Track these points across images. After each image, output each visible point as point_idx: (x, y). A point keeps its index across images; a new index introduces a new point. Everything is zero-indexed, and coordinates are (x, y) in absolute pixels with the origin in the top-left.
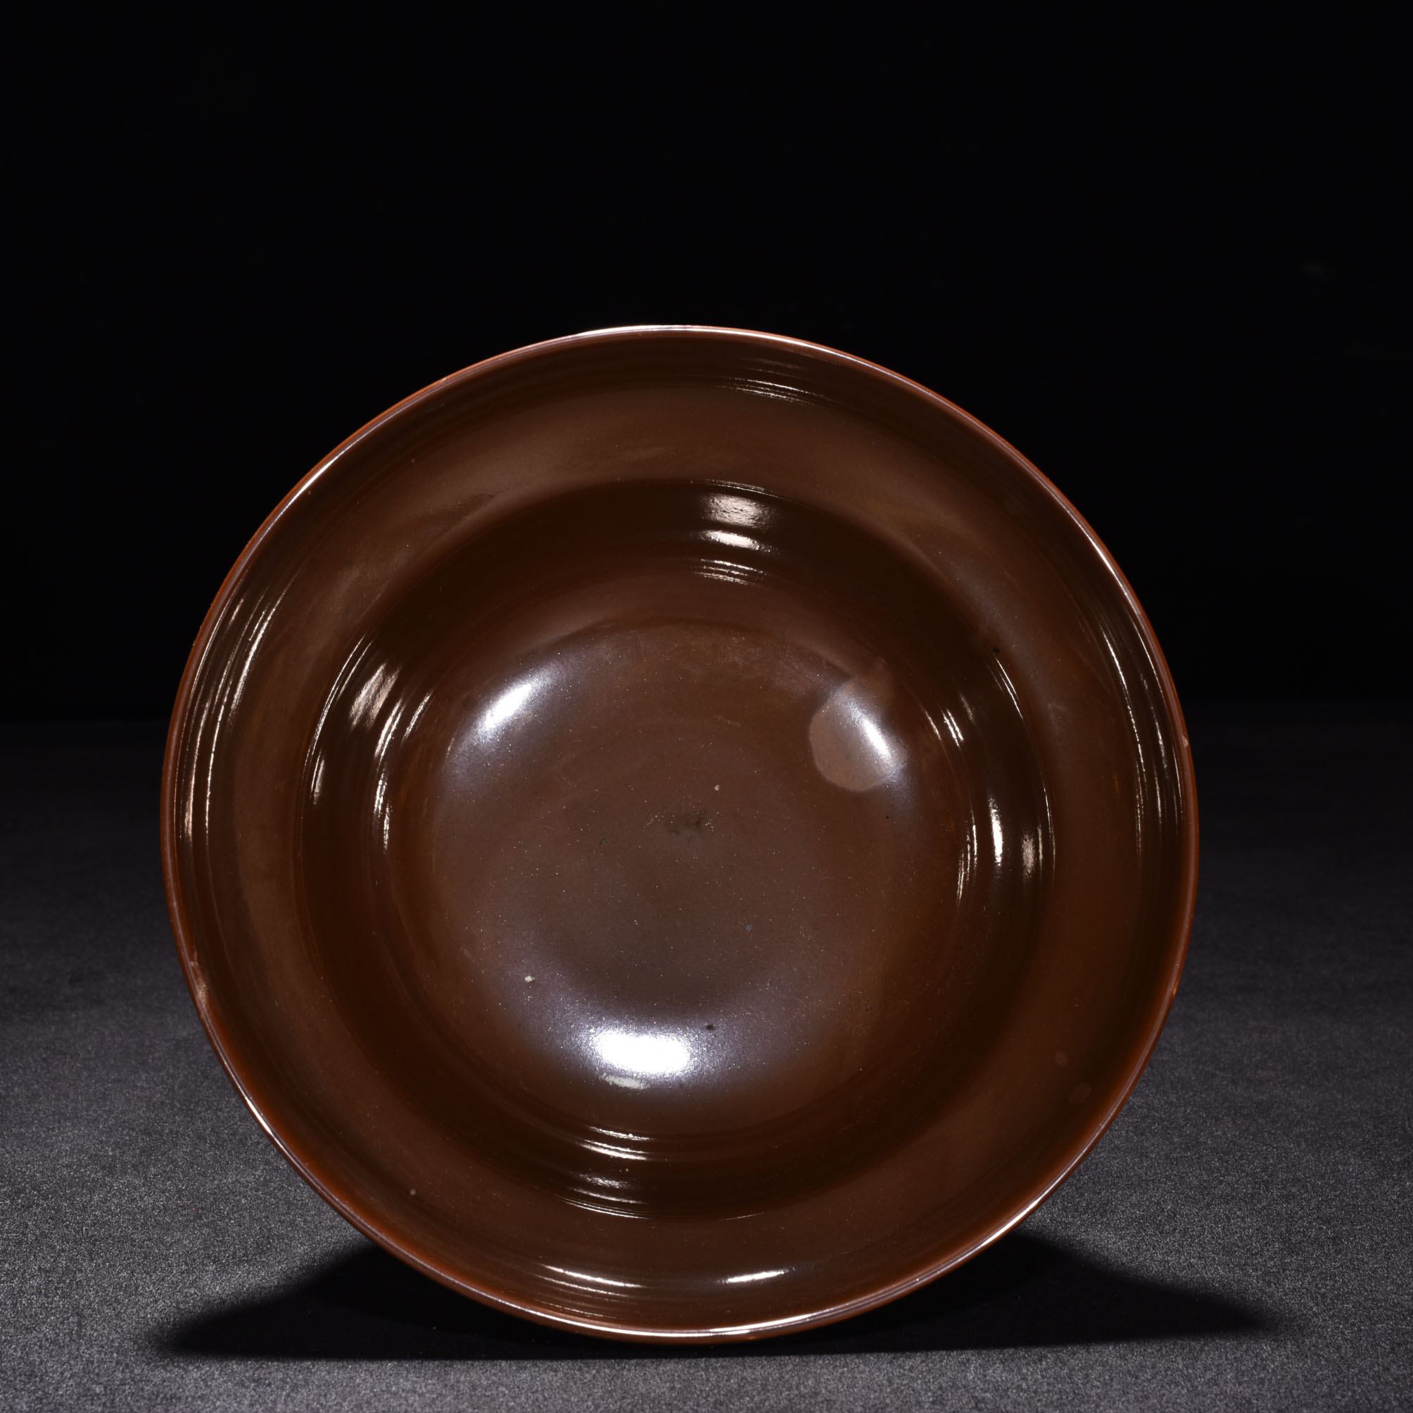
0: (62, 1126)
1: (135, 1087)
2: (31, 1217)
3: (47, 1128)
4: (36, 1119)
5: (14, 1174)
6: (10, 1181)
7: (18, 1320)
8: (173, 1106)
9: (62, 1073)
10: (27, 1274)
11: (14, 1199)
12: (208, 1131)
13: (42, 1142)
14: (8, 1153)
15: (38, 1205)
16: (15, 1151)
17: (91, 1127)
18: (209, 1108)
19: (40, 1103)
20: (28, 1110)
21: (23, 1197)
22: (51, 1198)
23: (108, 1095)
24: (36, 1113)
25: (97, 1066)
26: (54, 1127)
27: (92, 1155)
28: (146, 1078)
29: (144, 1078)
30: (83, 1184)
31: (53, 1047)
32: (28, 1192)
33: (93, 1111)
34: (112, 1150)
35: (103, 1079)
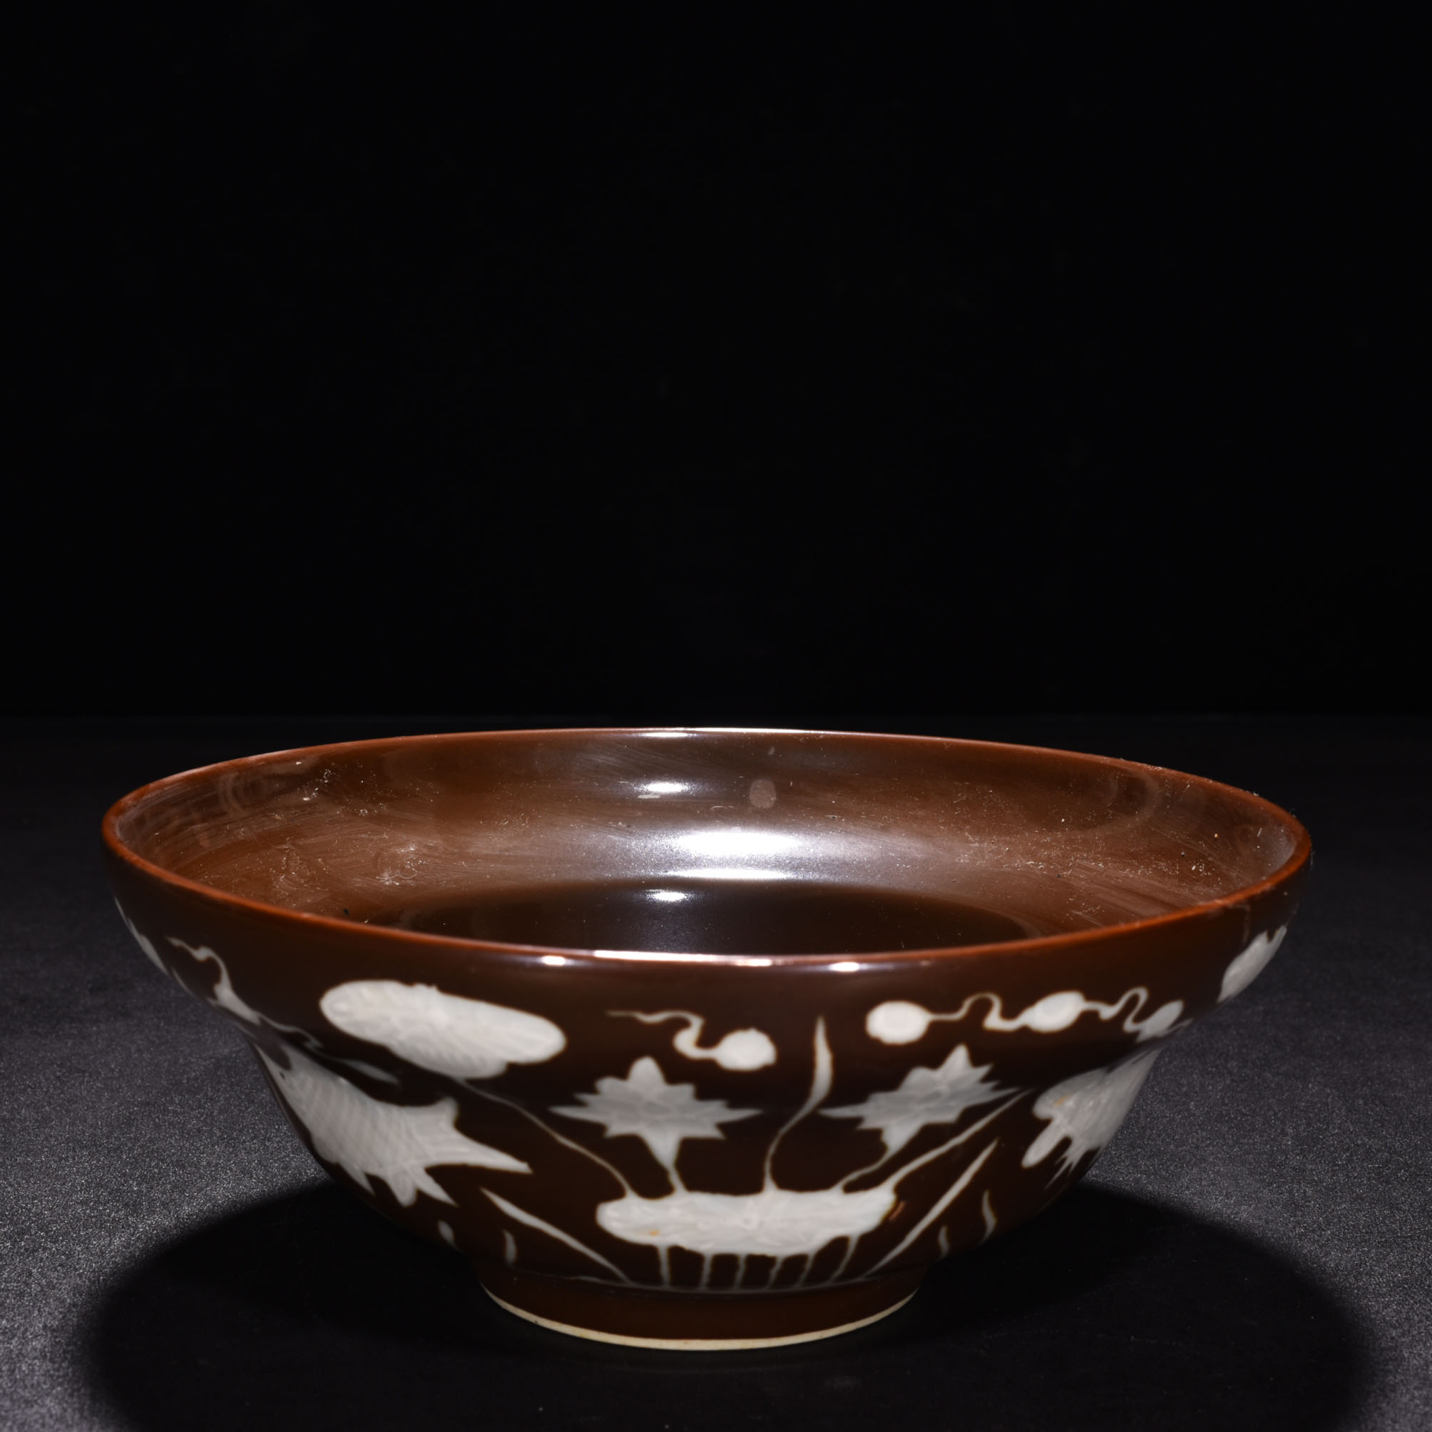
0: (78, 1156)
1: (166, 1111)
2: (36, 1264)
3: (59, 1157)
4: (46, 1147)
5: (17, 1211)
6: (12, 1220)
7: (15, 1391)
8: (211, 1134)
9: (79, 1094)
10: (28, 1333)
11: (15, 1241)
12: (254, 1164)
13: (53, 1173)
14: (11, 1186)
15: (45, 1249)
16: (19, 1183)
17: (112, 1157)
18: (256, 1137)
19: (52, 1128)
20: (37, 1136)
21: (27, 1239)
22: (62, 1241)
23: (133, 1120)
24: (46, 1139)
25: (120, 1086)
26: (68, 1157)
27: (112, 1190)
28: (180, 1100)
29: (177, 1102)
30: (101, 1224)
31: (68, 1064)
32: (33, 1232)
33: (115, 1138)
34: (137, 1184)
35: (129, 1102)
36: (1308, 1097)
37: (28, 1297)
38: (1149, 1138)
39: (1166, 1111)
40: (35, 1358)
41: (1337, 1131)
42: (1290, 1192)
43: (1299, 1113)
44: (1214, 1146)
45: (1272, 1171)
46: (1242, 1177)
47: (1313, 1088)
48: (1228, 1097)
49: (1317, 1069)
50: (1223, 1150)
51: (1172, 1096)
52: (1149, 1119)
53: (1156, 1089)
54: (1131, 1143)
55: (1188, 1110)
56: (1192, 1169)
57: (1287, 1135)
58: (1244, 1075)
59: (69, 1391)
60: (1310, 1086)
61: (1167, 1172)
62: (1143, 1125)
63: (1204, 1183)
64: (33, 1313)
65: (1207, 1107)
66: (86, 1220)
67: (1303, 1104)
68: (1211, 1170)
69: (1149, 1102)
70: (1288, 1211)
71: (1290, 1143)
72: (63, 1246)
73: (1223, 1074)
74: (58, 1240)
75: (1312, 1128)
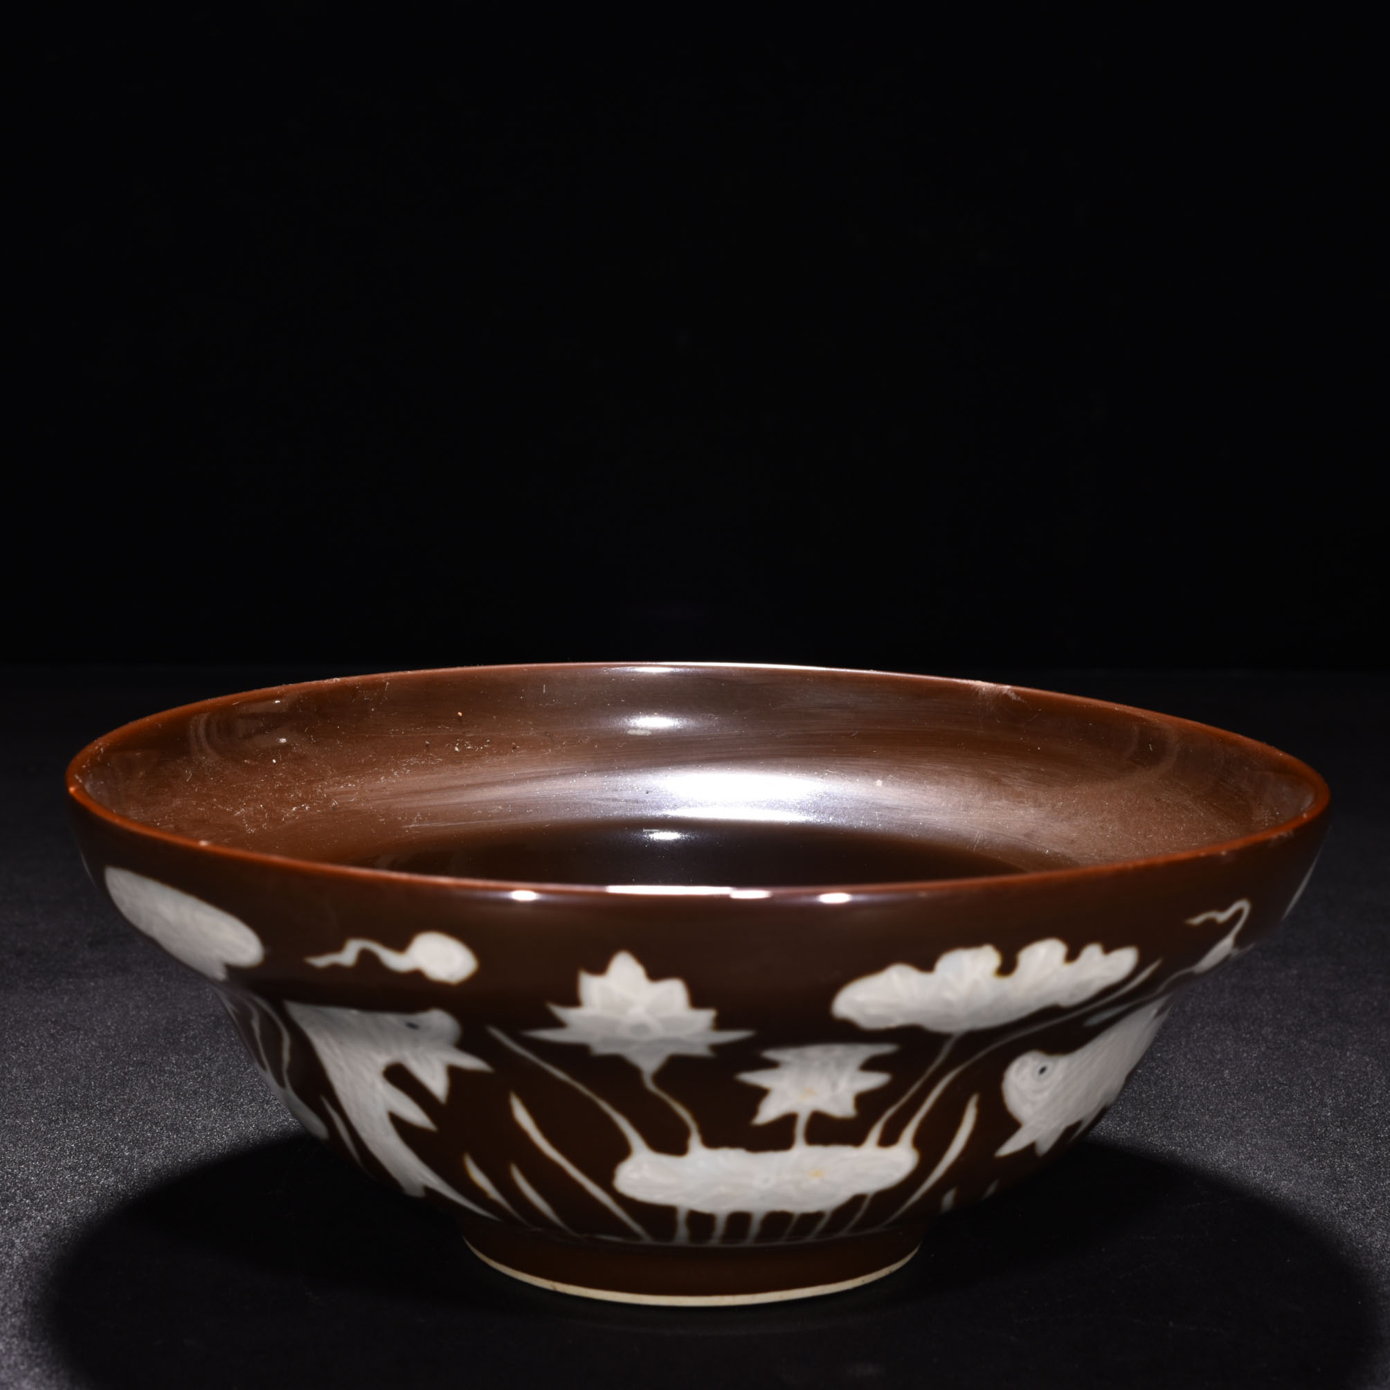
0: (68, 1118)
1: (162, 1071)
2: (19, 1233)
3: (49, 1119)
4: (36, 1108)
8: (208, 1096)
9: (72, 1052)
10: (8, 1309)
12: (251, 1129)
13: (42, 1137)
17: (104, 1119)
18: (254, 1100)
19: (43, 1088)
20: (28, 1096)
21: (11, 1207)
22: (47, 1209)
23: (128, 1081)
24: (37, 1100)
25: (116, 1045)
26: (58, 1119)
27: (103, 1155)
28: (177, 1061)
29: (174, 1062)
30: (90, 1192)
31: (64, 1021)
33: (108, 1099)
34: (128, 1149)
35: (124, 1061)
36: (1347, 1066)
37: (9, 1270)
38: (1183, 1109)
39: (1199, 1080)
40: (13, 1336)
41: (1377, 1102)
42: (1332, 1167)
43: (1337, 1083)
44: (1250, 1117)
45: (1312, 1144)
46: (1280, 1150)
47: (1351, 1056)
48: (1264, 1065)
49: (1355, 1036)
50: (1260, 1121)
51: (1206, 1064)
52: (1182, 1088)
53: (1188, 1056)
54: (1164, 1114)
55: (1222, 1078)
56: (1229, 1141)
57: (1326, 1106)
58: (1279, 1042)
59: (47, 1373)
60: (1348, 1054)
61: (1203, 1145)
62: (1176, 1094)
63: (1242, 1156)
64: (14, 1287)
65: (1242, 1075)
66: (74, 1186)
67: (1342, 1073)
68: (1248, 1143)
69: (1182, 1070)
70: (1330, 1187)
71: (1329, 1114)
72: (48, 1214)
73: (1258, 1041)
74: (44, 1208)
75: (1351, 1099)
